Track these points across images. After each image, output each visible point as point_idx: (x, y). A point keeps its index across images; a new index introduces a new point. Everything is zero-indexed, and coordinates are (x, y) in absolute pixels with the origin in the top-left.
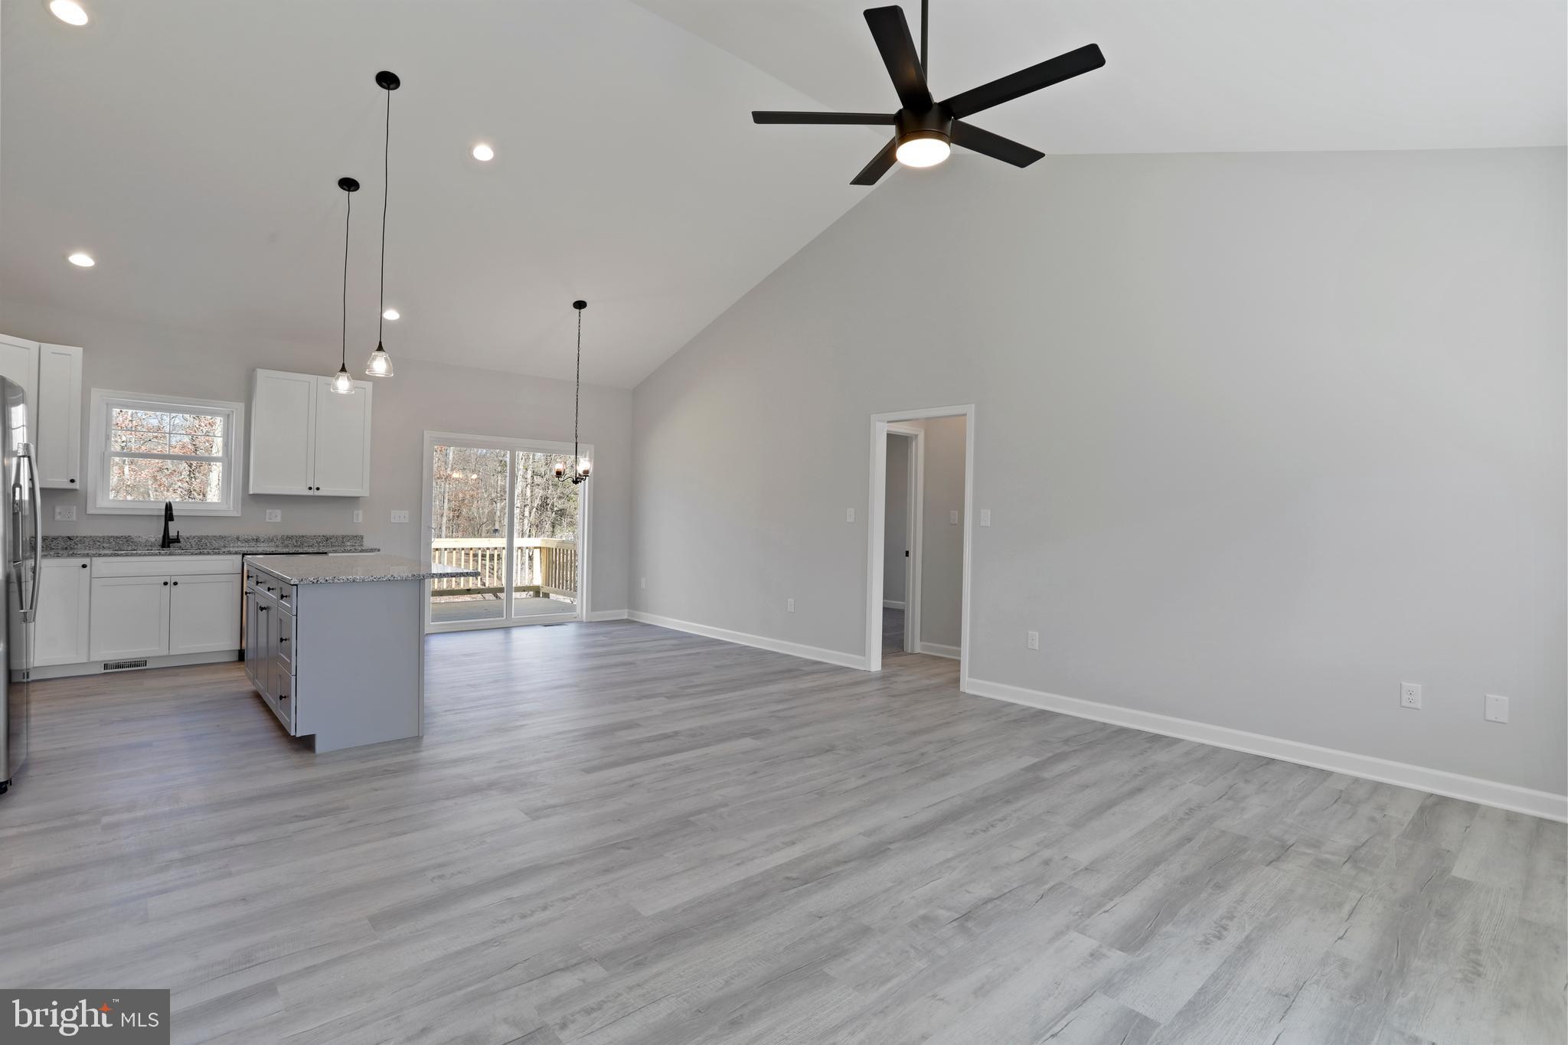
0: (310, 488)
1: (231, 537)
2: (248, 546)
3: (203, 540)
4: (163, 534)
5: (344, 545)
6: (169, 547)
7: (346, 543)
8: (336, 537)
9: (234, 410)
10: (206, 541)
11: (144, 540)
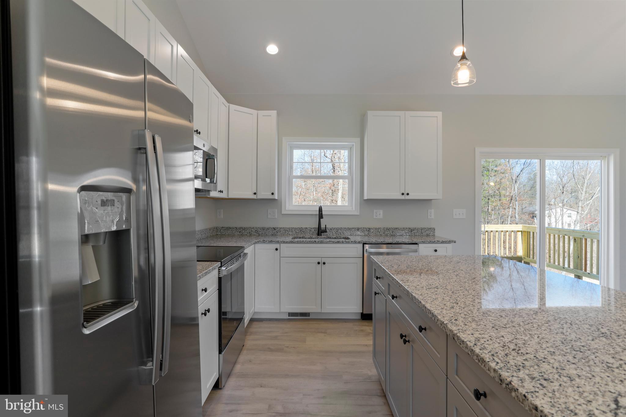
0: (403, 194)
1: (354, 228)
2: (364, 235)
3: (339, 231)
4: (318, 227)
5: (422, 235)
6: (321, 236)
7: (424, 233)
8: (418, 229)
9: (354, 144)
10: (341, 231)
11: (309, 231)
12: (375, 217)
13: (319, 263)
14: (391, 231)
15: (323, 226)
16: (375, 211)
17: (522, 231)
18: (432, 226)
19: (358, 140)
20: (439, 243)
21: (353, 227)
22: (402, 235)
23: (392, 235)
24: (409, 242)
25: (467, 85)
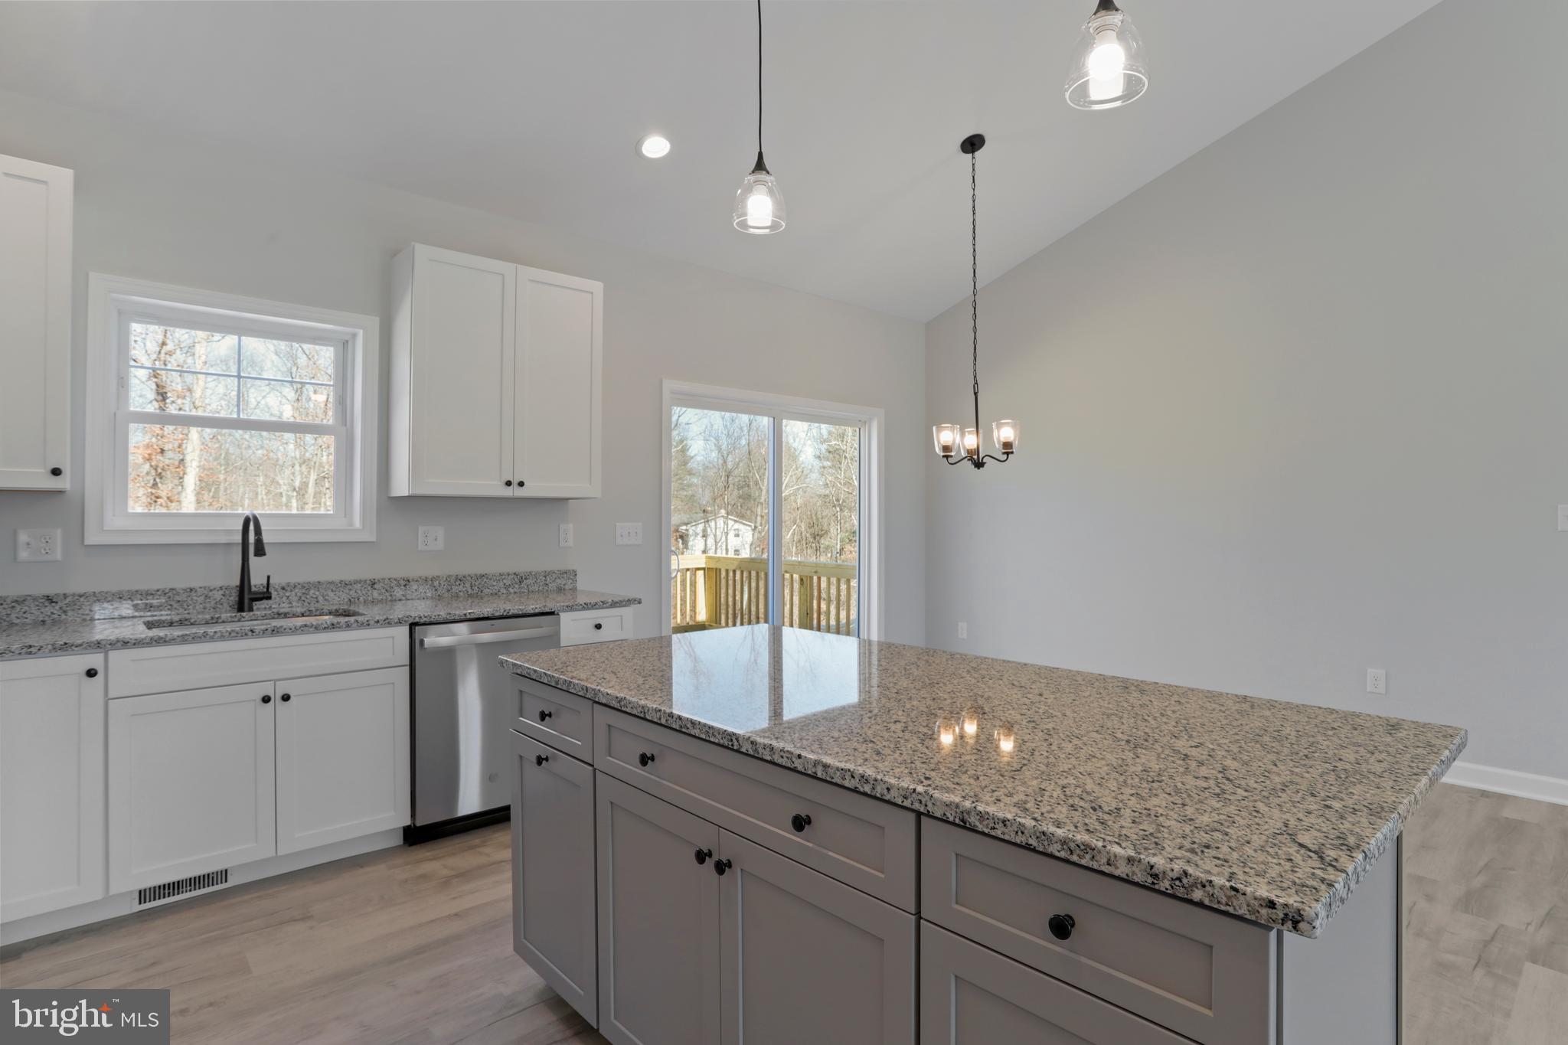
0: (509, 483)
1: (360, 582)
2: (391, 601)
3: (312, 592)
4: (238, 583)
5: (547, 591)
6: (252, 611)
7: (550, 585)
8: (536, 576)
9: (361, 332)
10: (317, 593)
11: (202, 598)
12: (421, 547)
13: (266, 700)
14: (468, 585)
15: (257, 580)
16: (421, 529)
17: (704, 569)
18: (570, 567)
19: (374, 322)
20: (607, 608)
21: (357, 577)
22: (496, 594)
23: (470, 596)
24: (537, 611)
25: (767, 231)
